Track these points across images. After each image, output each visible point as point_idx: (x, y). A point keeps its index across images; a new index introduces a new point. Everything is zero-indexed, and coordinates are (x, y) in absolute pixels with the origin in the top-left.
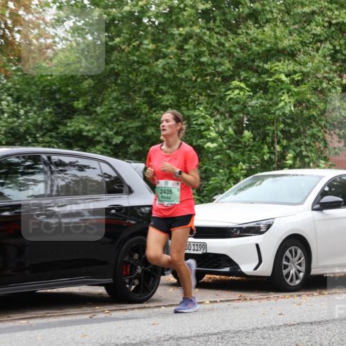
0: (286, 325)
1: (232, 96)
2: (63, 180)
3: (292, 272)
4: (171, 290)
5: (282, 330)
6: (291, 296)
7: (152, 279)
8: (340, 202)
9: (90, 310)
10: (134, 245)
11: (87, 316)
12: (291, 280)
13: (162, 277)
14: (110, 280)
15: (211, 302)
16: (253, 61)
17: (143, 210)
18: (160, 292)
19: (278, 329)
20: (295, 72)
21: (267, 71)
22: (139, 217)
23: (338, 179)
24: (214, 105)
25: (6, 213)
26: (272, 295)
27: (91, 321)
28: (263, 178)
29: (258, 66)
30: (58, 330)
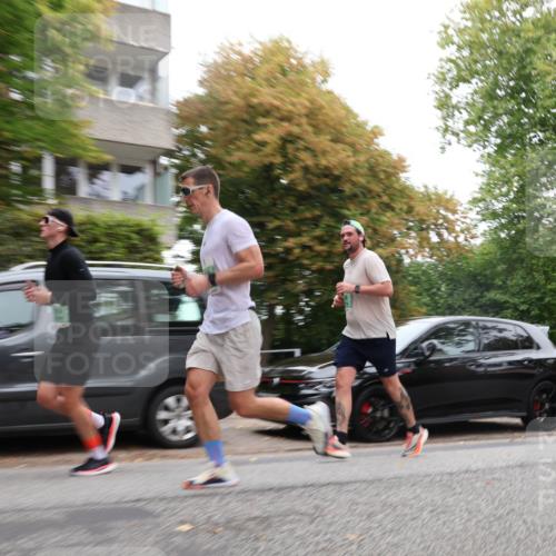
2: (487, 339)
9: (510, 435)
11: (508, 440)
14: (524, 414)
22: (545, 366)
25: (447, 364)
27: (511, 444)
30: (490, 449)
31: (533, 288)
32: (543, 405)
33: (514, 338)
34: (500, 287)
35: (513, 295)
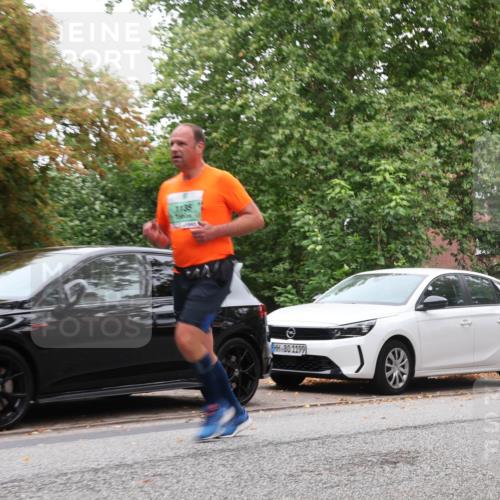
0: (389, 429)
1: (333, 195)
2: (158, 280)
3: (396, 374)
4: (270, 393)
5: (385, 434)
6: (394, 399)
7: (250, 382)
8: (443, 302)
9: (186, 414)
10: (231, 347)
11: (183, 421)
12: (394, 383)
13: (261, 381)
15: (311, 406)
16: (357, 157)
17: (240, 311)
18: (258, 396)
19: (381, 433)
20: (400, 170)
21: (371, 169)
22: (237, 318)
23: (442, 279)
24: (316, 203)
26: (375, 398)
27: (187, 425)
28: (365, 278)
29: (362, 163)
30: (154, 435)
32: (232, 371)
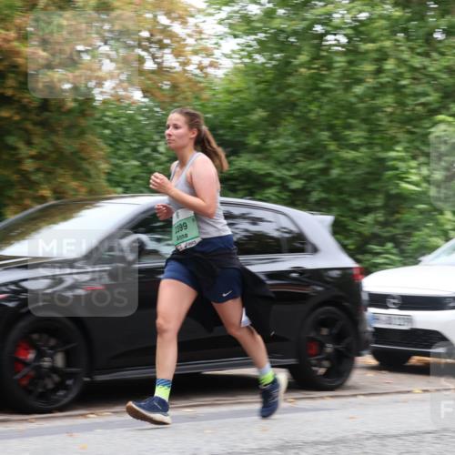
4: (371, 374)
7: (345, 360)
10: (322, 317)
13: (358, 359)
15: (423, 391)
17: (331, 273)
18: (357, 377)
31: (310, 153)
32: (322, 346)
33: (276, 234)
34: (258, 150)
35: (280, 163)
